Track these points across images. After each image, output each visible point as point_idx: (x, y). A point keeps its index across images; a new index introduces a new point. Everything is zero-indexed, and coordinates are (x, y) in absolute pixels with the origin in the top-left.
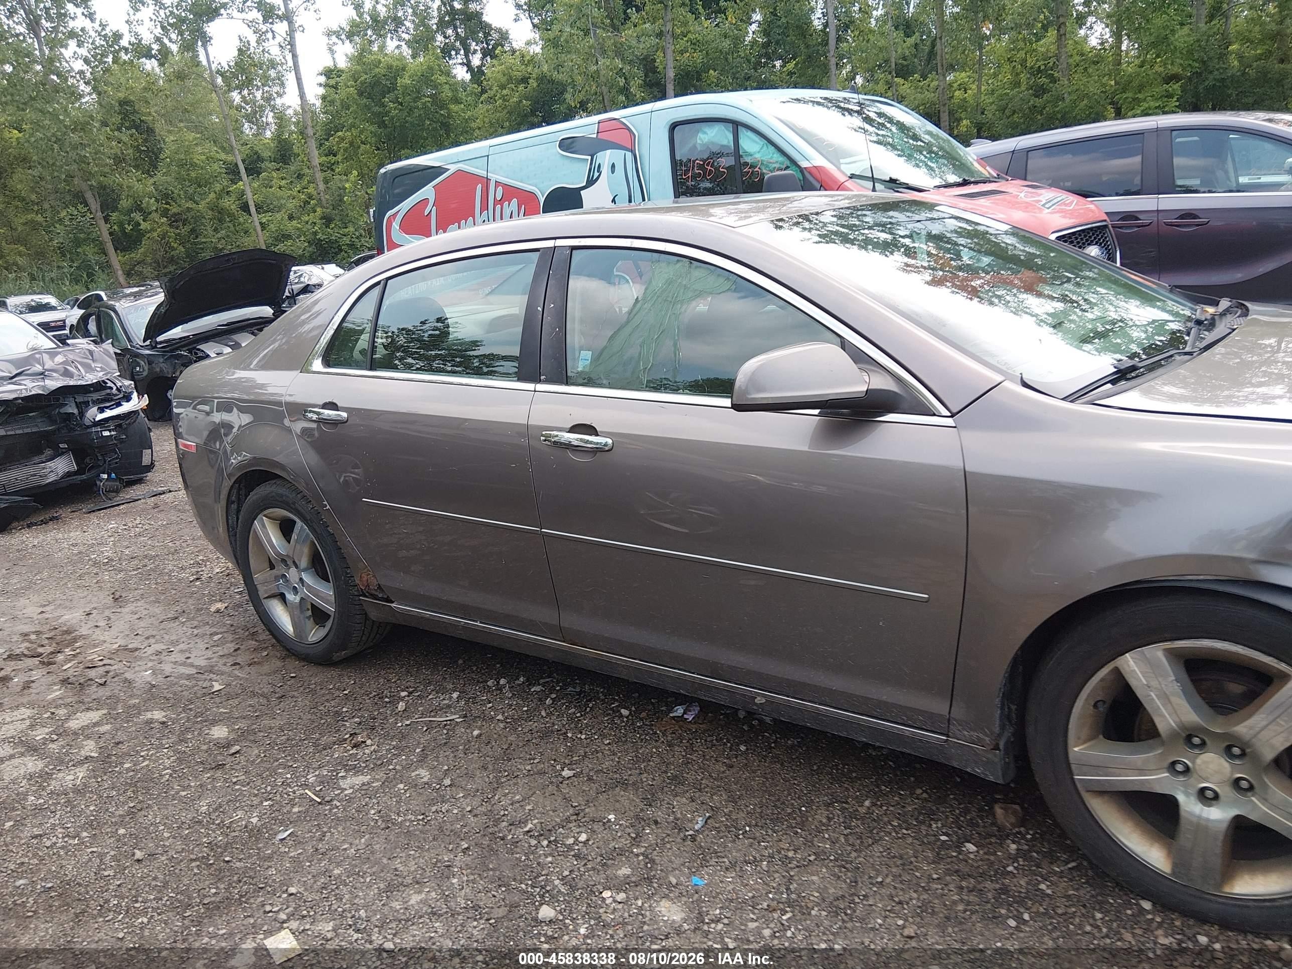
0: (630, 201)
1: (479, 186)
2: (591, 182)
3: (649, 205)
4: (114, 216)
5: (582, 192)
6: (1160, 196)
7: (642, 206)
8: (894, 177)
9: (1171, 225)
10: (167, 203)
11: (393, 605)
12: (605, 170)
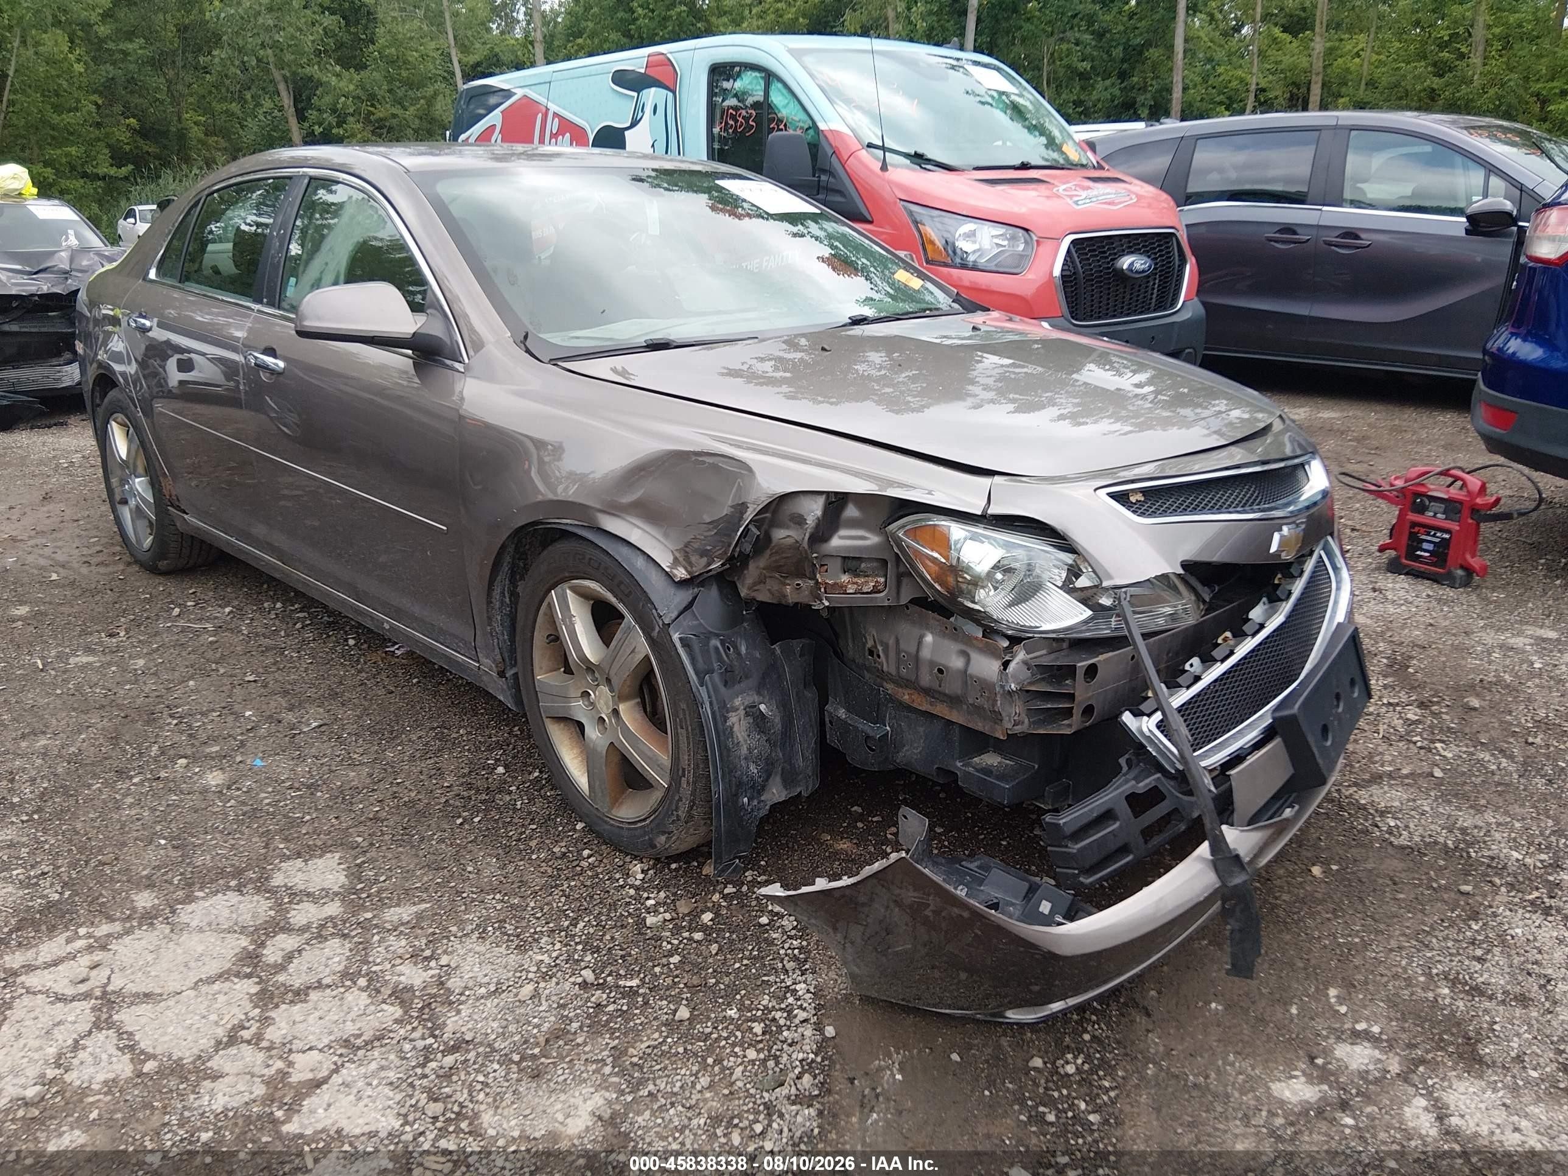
0: (667, 152)
1: (540, 116)
2: (634, 124)
3: (681, 157)
4: (312, 114)
5: (627, 133)
6: (1325, 208)
7: (679, 158)
8: (920, 151)
9: (1330, 244)
10: (372, 105)
11: (186, 516)
12: (648, 110)
